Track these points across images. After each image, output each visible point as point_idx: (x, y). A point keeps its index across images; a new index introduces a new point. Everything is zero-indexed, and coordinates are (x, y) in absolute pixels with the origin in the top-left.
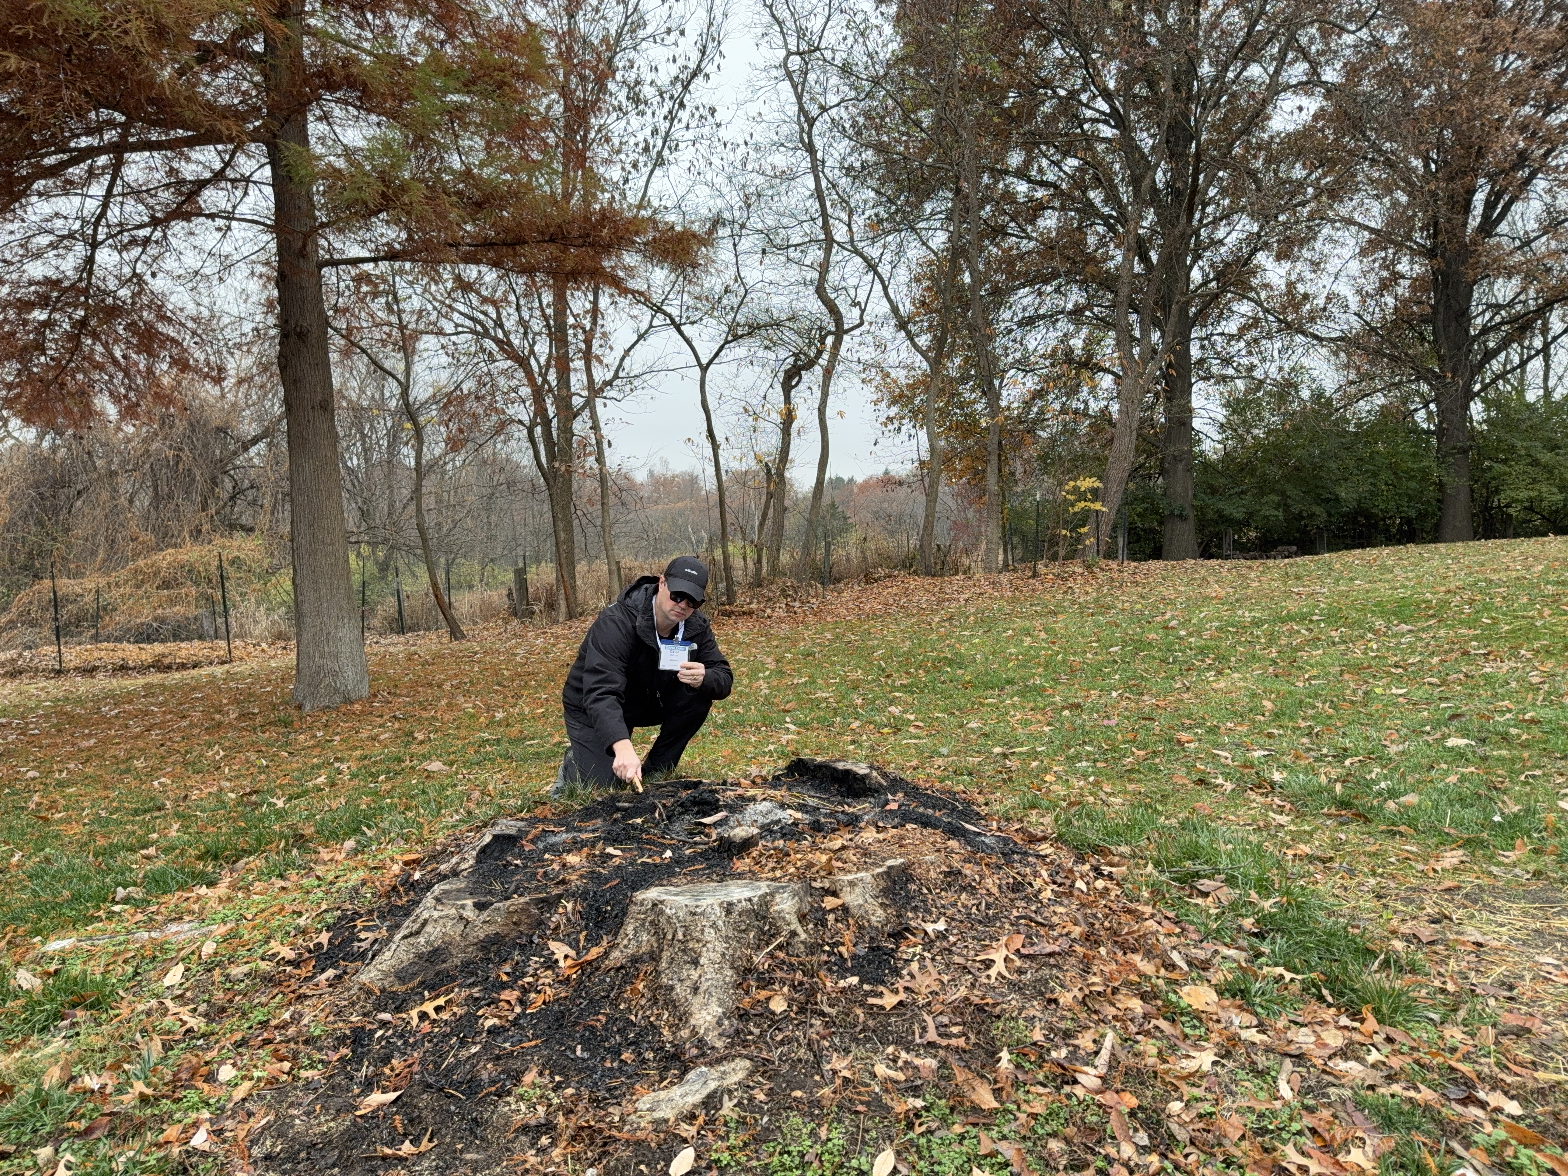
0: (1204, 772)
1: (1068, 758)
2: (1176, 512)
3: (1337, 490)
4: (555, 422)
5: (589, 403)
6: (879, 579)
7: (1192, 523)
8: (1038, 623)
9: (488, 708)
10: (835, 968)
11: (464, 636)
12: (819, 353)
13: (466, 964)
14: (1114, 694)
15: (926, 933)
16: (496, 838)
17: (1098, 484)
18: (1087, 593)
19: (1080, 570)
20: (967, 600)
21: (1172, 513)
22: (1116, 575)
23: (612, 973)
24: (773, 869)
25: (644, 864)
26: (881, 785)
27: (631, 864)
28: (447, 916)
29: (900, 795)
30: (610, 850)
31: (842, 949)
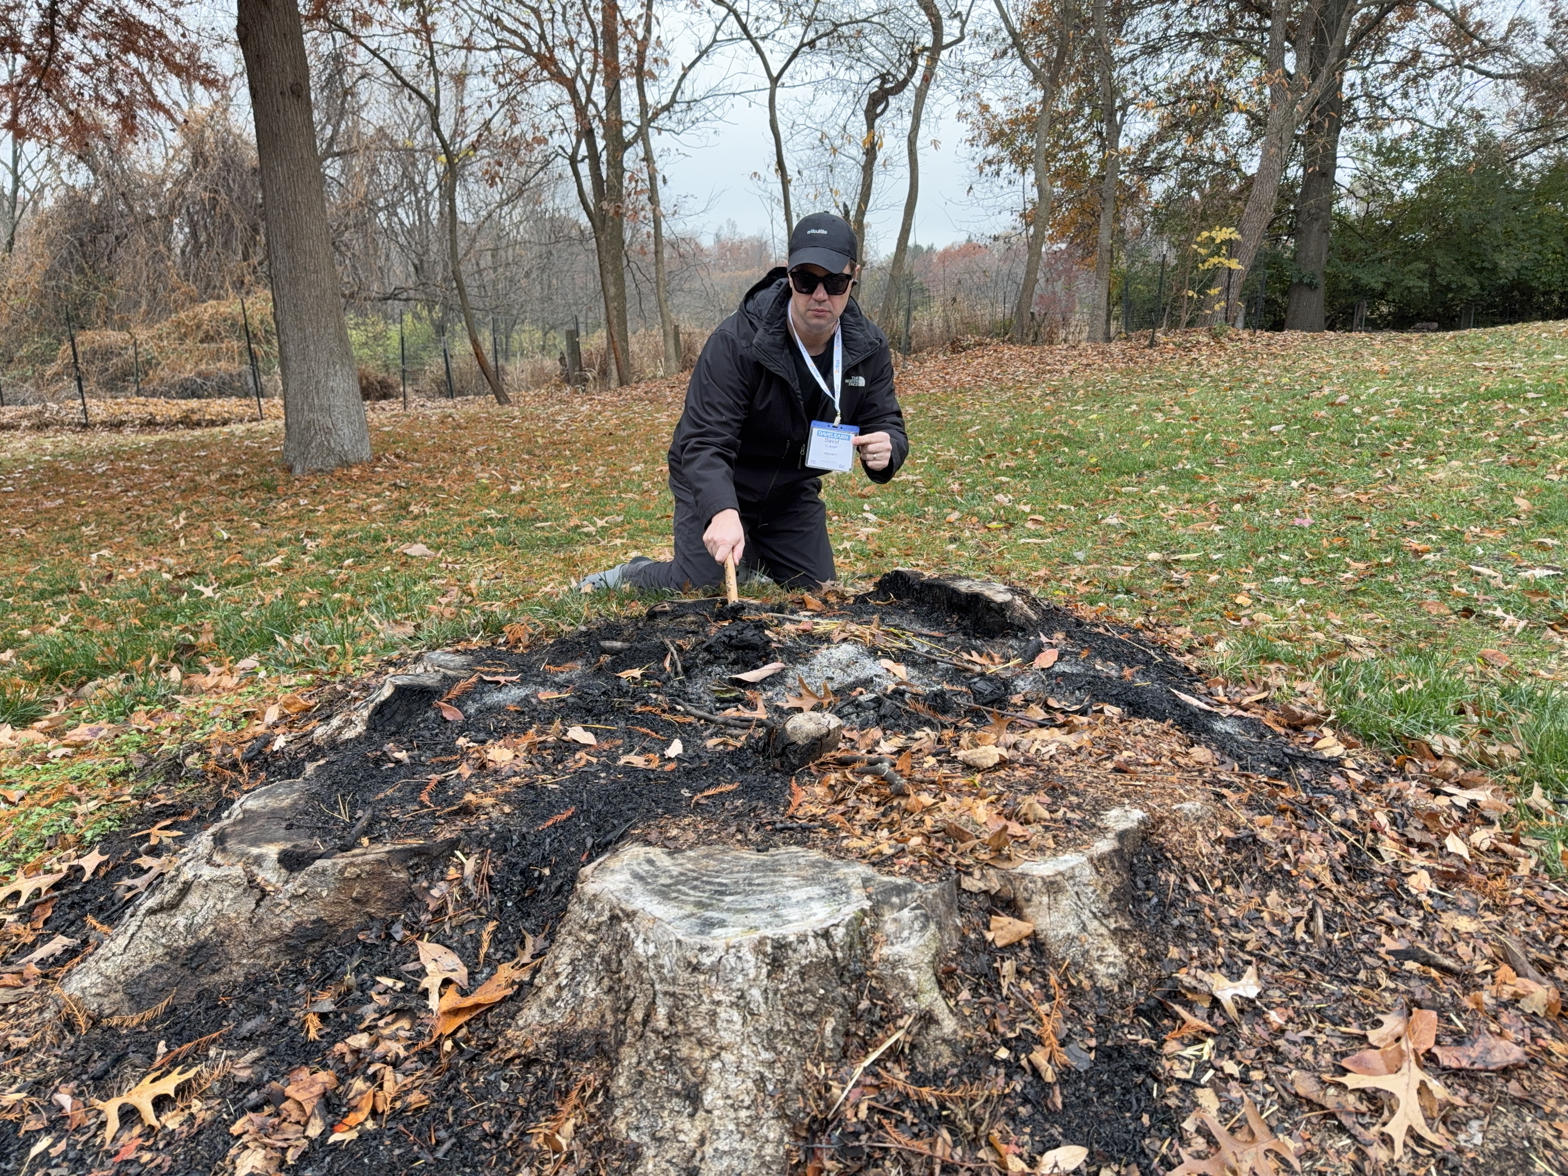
0: (1467, 598)
1: (1258, 570)
2: (1305, 280)
3: (1497, 256)
4: (604, 158)
5: (642, 134)
6: (968, 347)
7: (1322, 291)
8: (1166, 396)
9: (507, 479)
10: (1024, 1111)
11: (508, 401)
12: (912, 71)
13: (253, 983)
14: (1295, 484)
15: (1216, 1002)
16: (400, 691)
17: (1236, 236)
18: (1217, 365)
19: (1206, 340)
20: (1072, 372)
21: (1301, 281)
22: (1247, 346)
23: (514, 1070)
24: (873, 825)
25: (631, 769)
26: (1028, 619)
27: (606, 767)
28: (225, 879)
29: (1059, 636)
30: (577, 733)
31: (1039, 1057)
